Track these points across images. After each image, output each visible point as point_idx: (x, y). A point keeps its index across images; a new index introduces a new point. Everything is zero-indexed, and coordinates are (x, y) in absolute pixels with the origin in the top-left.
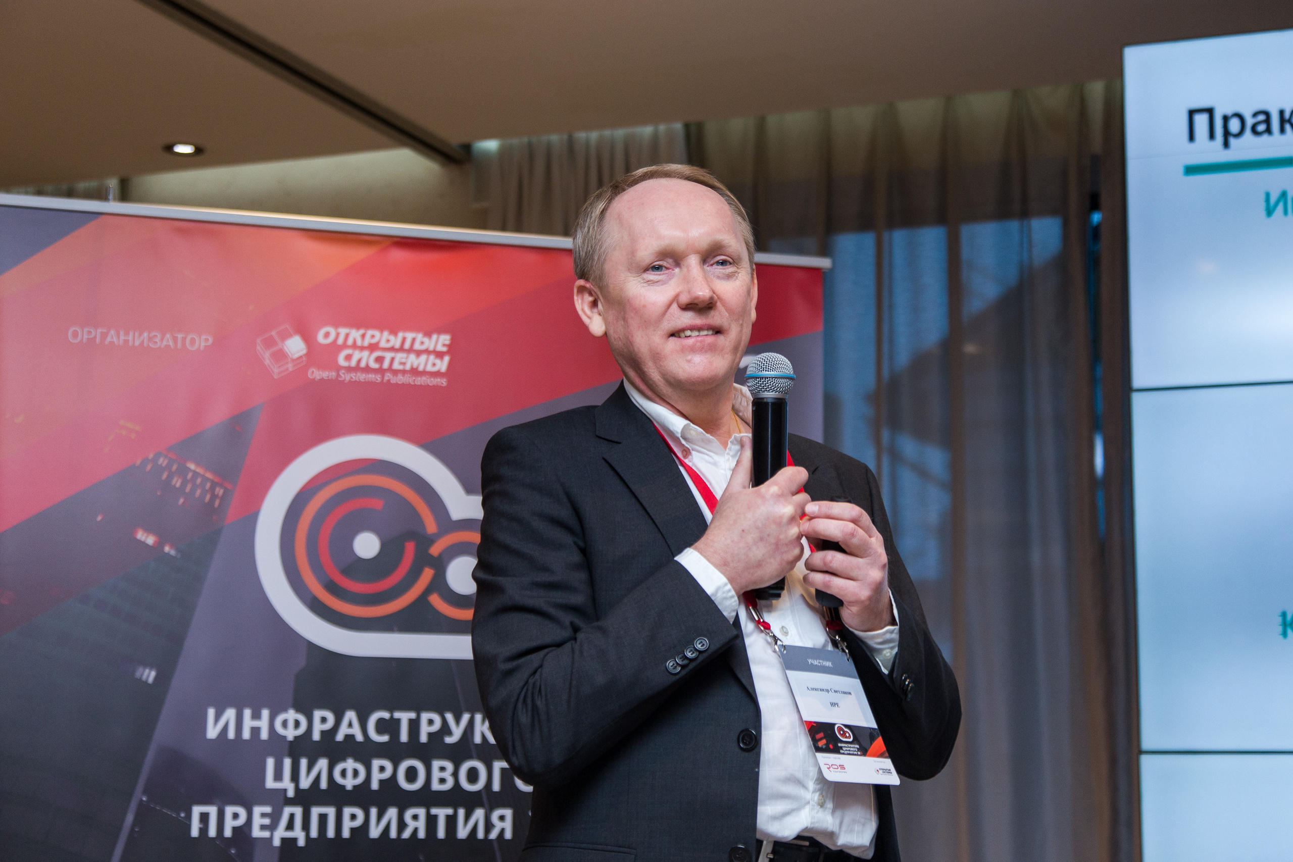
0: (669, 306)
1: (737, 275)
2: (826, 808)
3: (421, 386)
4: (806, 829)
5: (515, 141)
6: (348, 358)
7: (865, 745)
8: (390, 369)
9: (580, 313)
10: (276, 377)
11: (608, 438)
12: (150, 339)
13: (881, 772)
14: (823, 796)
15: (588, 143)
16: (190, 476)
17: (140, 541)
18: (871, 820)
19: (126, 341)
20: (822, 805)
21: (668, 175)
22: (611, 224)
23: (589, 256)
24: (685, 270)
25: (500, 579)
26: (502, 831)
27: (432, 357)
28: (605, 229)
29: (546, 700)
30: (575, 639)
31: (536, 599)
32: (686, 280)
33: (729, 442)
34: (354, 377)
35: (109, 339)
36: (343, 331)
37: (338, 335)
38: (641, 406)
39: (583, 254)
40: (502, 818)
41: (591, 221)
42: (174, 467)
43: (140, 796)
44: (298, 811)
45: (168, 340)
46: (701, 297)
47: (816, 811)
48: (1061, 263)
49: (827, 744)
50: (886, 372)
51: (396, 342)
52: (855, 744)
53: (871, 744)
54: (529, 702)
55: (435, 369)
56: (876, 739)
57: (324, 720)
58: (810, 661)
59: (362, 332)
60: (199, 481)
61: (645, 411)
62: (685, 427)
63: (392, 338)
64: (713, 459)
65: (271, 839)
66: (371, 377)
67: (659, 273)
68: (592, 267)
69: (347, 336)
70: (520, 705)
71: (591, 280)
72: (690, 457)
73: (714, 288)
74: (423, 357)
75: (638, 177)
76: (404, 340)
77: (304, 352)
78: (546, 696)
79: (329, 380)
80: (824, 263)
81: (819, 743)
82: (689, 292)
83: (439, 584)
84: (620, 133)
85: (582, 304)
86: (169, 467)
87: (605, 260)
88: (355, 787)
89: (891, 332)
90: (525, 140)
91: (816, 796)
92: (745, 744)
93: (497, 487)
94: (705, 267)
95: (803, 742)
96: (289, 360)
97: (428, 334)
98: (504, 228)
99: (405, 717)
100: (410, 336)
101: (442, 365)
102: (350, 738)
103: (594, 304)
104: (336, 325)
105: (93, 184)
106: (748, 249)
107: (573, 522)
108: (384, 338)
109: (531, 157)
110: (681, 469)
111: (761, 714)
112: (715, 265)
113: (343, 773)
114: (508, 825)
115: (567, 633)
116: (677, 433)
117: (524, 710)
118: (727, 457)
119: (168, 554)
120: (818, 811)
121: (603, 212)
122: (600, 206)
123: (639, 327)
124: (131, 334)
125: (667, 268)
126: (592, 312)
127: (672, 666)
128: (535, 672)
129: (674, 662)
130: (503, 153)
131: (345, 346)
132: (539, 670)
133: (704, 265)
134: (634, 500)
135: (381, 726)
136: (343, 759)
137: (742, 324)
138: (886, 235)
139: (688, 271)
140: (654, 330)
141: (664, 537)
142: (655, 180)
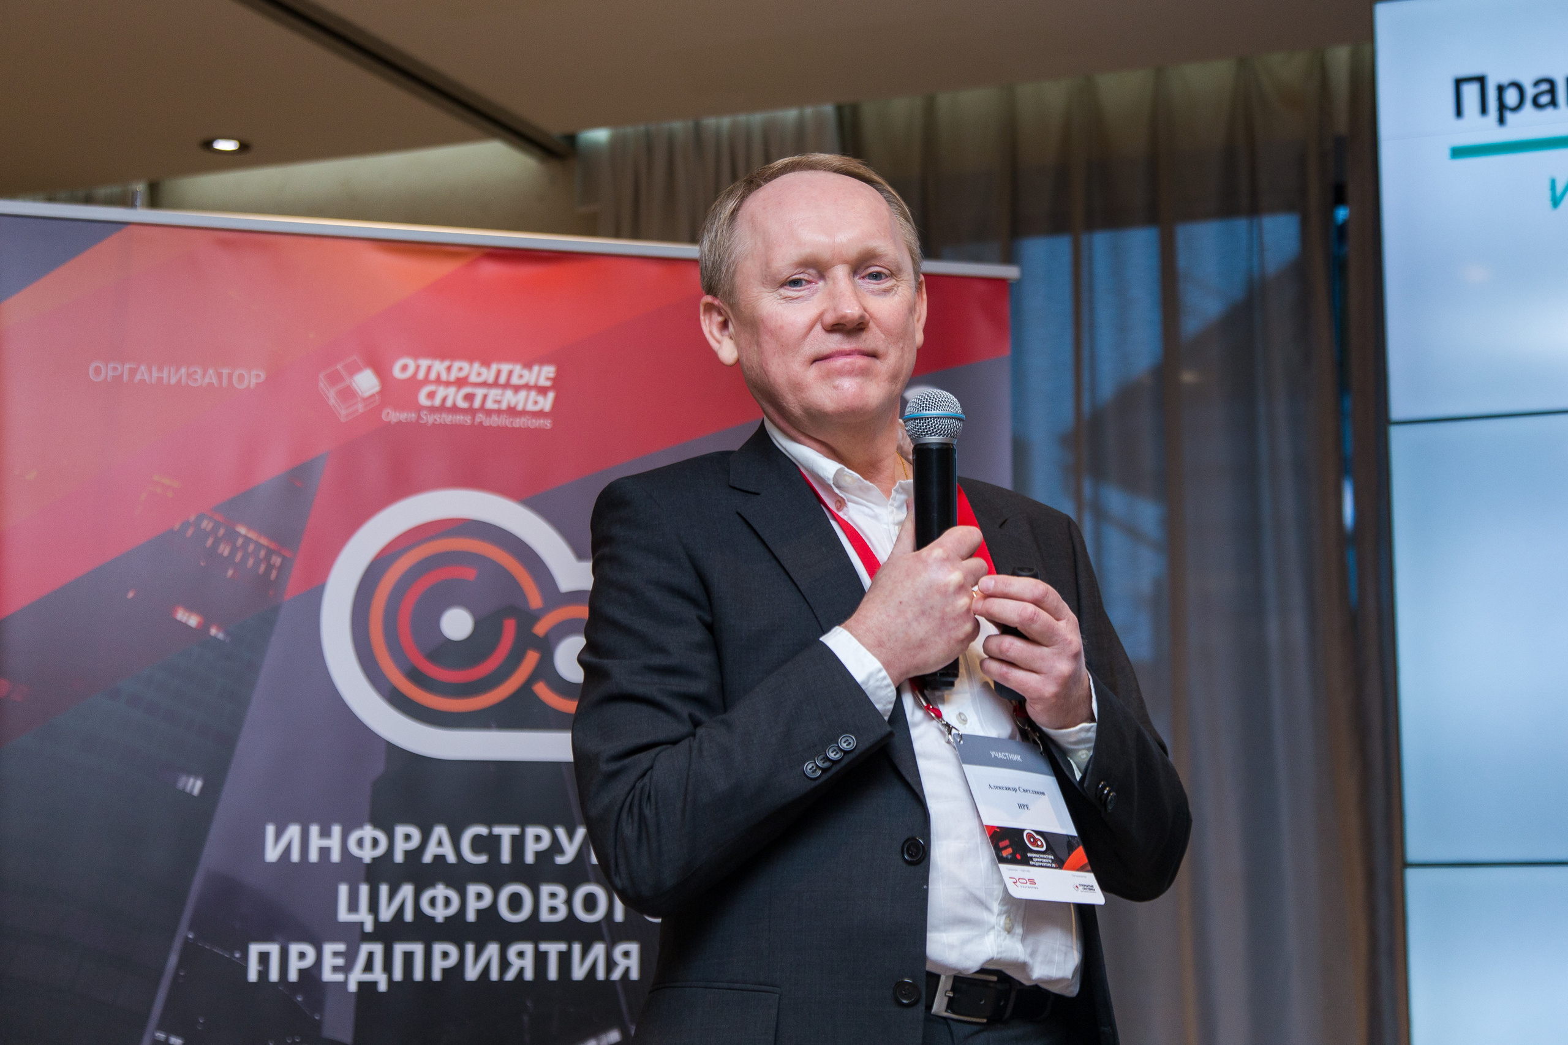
0: (811, 328)
1: (896, 289)
2: (1014, 934)
3: (520, 428)
4: (991, 961)
5: (629, 130)
6: (431, 395)
7: (1061, 856)
8: (482, 408)
9: (708, 336)
10: (343, 420)
11: (744, 488)
12: (189, 376)
13: (1081, 888)
14: (1010, 920)
15: (718, 132)
16: (240, 542)
17: (180, 622)
18: (1072, 947)
19: (160, 379)
20: (1009, 931)
21: (812, 166)
22: (742, 227)
23: (716, 267)
24: (830, 282)
25: (605, 661)
26: (627, 970)
27: (533, 394)
28: (737, 233)
29: (656, 808)
30: (694, 735)
31: (648, 686)
32: (832, 296)
33: (893, 491)
34: (438, 420)
35: (138, 377)
36: (424, 363)
37: (418, 367)
38: (785, 449)
39: (709, 264)
40: (626, 954)
41: (720, 223)
42: (221, 532)
43: (185, 932)
44: (378, 949)
45: (211, 377)
46: (849, 316)
47: (1002, 938)
48: (1299, 269)
49: (1014, 854)
50: (1086, 407)
51: (489, 375)
52: (1048, 854)
53: (1069, 855)
54: (636, 810)
55: (537, 408)
56: (1076, 849)
57: (408, 837)
58: (993, 754)
59: (447, 363)
60: (251, 548)
61: (790, 454)
62: (838, 473)
63: (484, 370)
64: (873, 511)
65: (345, 984)
66: (459, 418)
67: (798, 288)
68: (720, 279)
69: (429, 368)
70: (624, 815)
71: (719, 296)
72: (845, 509)
73: (866, 305)
74: (523, 394)
75: (777, 170)
76: (499, 372)
77: (377, 389)
78: (656, 803)
79: (407, 423)
80: (1010, 272)
81: (1003, 852)
82: (835, 310)
83: (546, 670)
84: (758, 118)
85: (710, 324)
86: (214, 531)
87: (735, 271)
88: (447, 919)
89: (1093, 357)
90: (642, 128)
91: (1002, 920)
92: (910, 855)
93: (606, 550)
94: (856, 278)
95: (985, 853)
96: (359, 399)
97: (528, 365)
98: (617, 234)
99: (506, 832)
100: (505, 368)
101: (546, 403)
102: (439, 859)
103: (724, 325)
104: (416, 356)
105: (115, 190)
106: (912, 257)
107: (696, 591)
108: (475, 371)
109: (650, 149)
110: (834, 524)
111: (930, 820)
112: (867, 278)
113: (433, 902)
114: (634, 963)
115: (686, 728)
116: (828, 479)
117: (630, 821)
118: (890, 508)
119: (215, 638)
120: (1005, 938)
121: (734, 213)
122: (730, 206)
123: (775, 352)
124: (166, 370)
125: (809, 282)
126: (722, 336)
127: (810, 769)
128: (644, 775)
129: (813, 764)
130: (616, 144)
131: (426, 381)
132: (649, 773)
133: (854, 277)
134: (774, 562)
135: (478, 845)
136: (432, 884)
137: (902, 348)
138: (1084, 238)
139: (834, 283)
140: (793, 356)
141: (811, 607)
142: (797, 173)
